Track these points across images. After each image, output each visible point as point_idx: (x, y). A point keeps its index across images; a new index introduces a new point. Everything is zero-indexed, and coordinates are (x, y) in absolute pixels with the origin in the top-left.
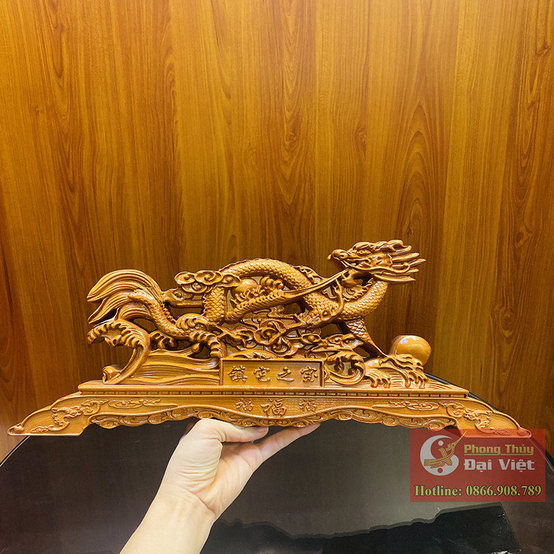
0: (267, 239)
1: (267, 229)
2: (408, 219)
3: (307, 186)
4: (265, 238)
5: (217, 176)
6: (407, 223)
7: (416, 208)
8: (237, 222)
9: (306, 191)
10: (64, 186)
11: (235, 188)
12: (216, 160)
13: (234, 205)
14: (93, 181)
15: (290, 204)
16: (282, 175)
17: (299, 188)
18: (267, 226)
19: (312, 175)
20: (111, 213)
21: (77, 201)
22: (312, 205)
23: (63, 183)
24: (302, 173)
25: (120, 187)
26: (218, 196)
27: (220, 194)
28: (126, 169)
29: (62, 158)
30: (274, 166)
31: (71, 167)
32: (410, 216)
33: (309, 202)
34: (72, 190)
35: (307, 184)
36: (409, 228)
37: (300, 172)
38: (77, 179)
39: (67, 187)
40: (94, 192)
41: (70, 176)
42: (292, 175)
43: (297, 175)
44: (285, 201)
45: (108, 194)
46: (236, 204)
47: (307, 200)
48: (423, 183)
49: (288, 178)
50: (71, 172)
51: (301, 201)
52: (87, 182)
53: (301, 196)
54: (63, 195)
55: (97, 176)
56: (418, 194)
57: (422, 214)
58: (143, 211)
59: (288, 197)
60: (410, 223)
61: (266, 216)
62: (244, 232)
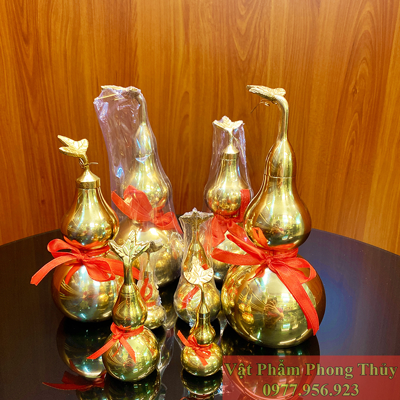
0: (220, 96)
1: (220, 86)
2: (354, 79)
3: (261, 42)
4: (218, 95)
5: (172, 29)
6: (353, 83)
7: (363, 68)
8: (191, 78)
9: (261, 46)
10: (18, 36)
11: (190, 42)
12: (172, 12)
13: (188, 60)
14: (48, 33)
15: (243, 59)
16: (237, 29)
17: (253, 43)
18: (220, 83)
19: (267, 30)
20: (66, 67)
21: (31, 52)
22: (265, 61)
23: (17, 33)
24: (257, 28)
25: (75, 39)
26: (173, 50)
27: (175, 49)
28: (82, 20)
29: (16, 6)
30: (230, 20)
31: (25, 17)
32: (357, 76)
33: (262, 58)
34: (26, 41)
35: (261, 40)
36: (355, 87)
37: (255, 27)
38: (31, 29)
39: (21, 38)
40: (49, 44)
41: (25, 26)
42: (248, 29)
43: (252, 30)
44: (239, 57)
45: (63, 45)
46: (191, 59)
47: (260, 56)
48: (371, 43)
49: (243, 33)
50: (25, 22)
51: (254, 57)
52: (42, 33)
53: (255, 52)
54: (17, 45)
55: (52, 27)
56: (365, 53)
57: (367, 74)
58: (97, 64)
59: (242, 52)
60: (356, 83)
61: (220, 72)
62: (197, 88)
